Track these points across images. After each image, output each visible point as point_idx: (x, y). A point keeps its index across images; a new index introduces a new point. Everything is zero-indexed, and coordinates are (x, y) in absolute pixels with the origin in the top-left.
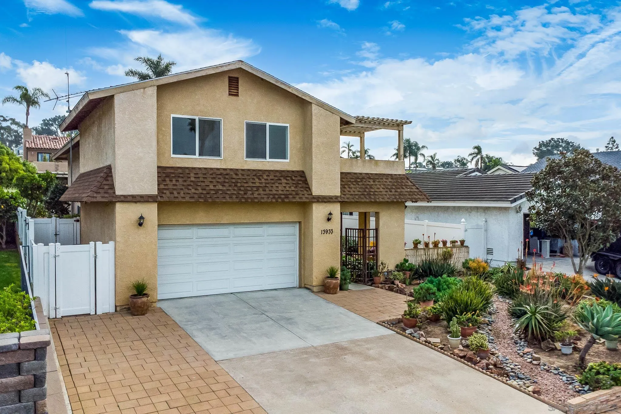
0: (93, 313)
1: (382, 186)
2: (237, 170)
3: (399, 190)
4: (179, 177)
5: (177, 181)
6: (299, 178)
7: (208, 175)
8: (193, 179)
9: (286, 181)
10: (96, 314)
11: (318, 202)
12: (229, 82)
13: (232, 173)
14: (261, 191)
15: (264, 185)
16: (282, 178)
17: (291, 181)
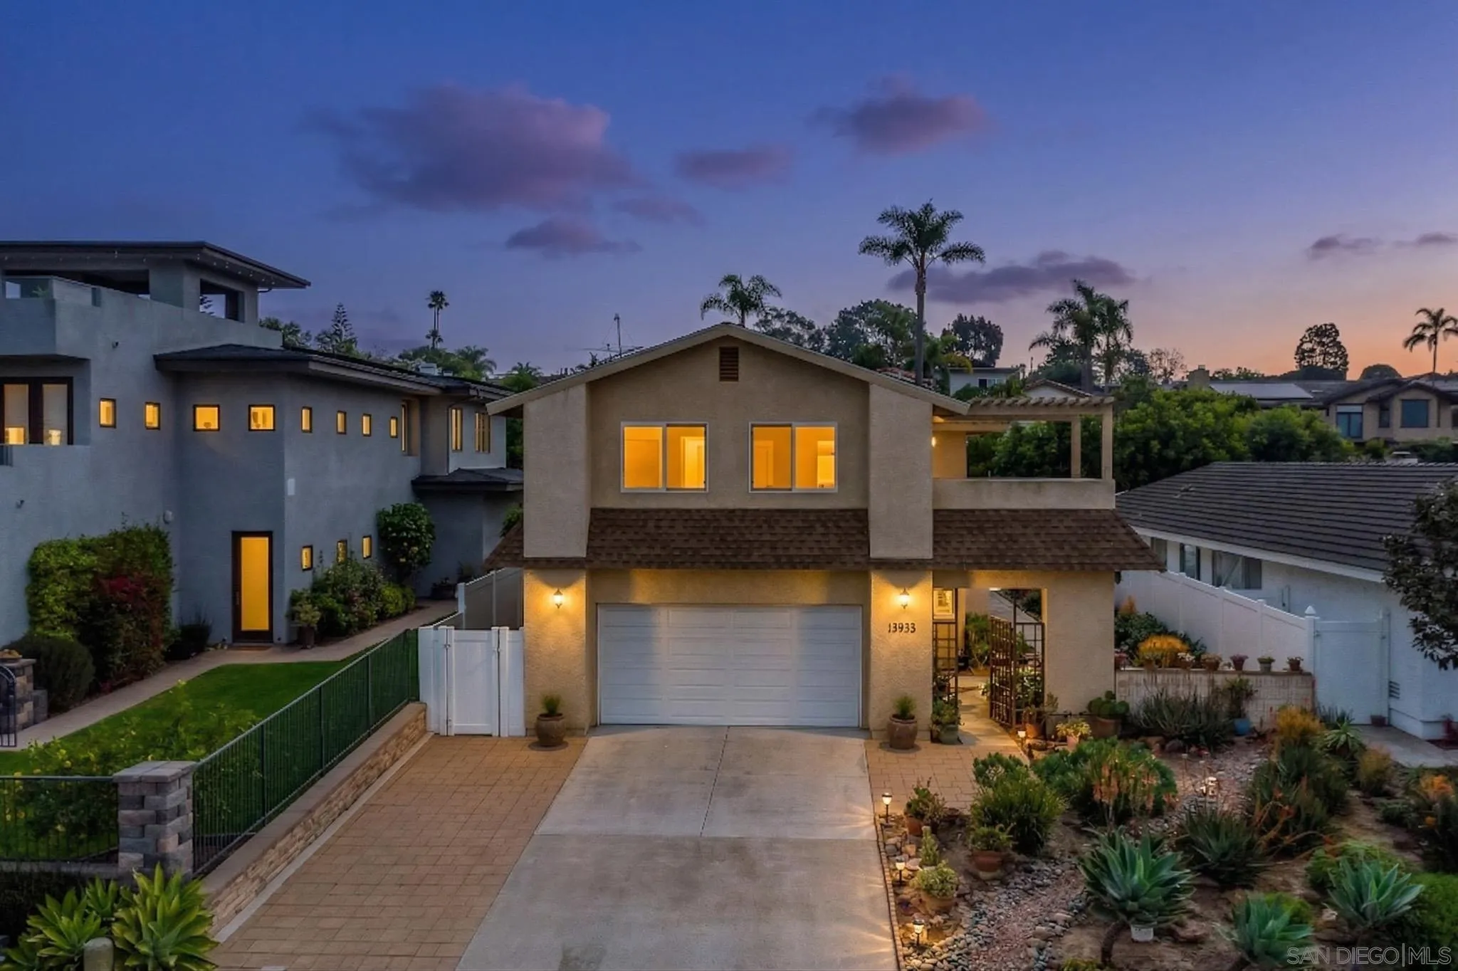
0: (496, 734)
1: (1043, 538)
2: (734, 511)
3: (1083, 546)
4: (628, 527)
5: (624, 533)
6: (854, 524)
7: (679, 522)
8: (650, 530)
9: (822, 531)
10: (499, 736)
11: (878, 570)
12: (721, 357)
13: (723, 518)
14: (767, 551)
15: (777, 538)
16: (816, 524)
17: (833, 531)
